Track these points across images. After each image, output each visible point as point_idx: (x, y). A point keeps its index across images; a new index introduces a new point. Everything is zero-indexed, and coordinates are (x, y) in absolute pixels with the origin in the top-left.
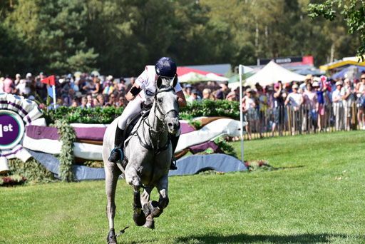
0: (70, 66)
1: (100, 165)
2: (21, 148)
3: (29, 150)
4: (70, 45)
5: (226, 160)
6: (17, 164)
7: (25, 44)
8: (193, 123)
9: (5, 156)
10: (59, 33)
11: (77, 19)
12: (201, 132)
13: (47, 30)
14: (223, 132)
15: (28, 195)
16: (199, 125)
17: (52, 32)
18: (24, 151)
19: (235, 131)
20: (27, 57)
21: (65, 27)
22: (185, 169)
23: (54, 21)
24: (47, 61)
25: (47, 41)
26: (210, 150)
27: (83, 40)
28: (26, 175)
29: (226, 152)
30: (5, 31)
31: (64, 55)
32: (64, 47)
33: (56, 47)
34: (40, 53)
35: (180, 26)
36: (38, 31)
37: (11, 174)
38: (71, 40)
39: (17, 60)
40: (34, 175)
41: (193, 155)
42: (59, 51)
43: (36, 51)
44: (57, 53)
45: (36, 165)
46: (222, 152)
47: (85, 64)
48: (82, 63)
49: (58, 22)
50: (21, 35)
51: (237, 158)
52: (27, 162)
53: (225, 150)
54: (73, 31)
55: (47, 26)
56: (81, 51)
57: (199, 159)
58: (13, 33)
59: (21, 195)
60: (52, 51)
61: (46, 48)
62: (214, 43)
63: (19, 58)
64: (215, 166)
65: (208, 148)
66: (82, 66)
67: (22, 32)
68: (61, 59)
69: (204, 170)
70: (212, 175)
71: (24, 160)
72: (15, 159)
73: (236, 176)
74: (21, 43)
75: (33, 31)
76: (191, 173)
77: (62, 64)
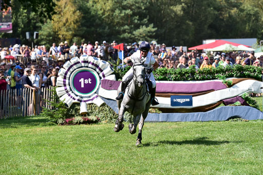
0: (135, 36)
1: (155, 111)
2: (97, 97)
3: (103, 98)
4: (136, 21)
5: (250, 111)
6: (93, 108)
7: (103, 20)
8: (226, 82)
9: (85, 101)
10: (129, 12)
11: (142, 2)
12: (231, 88)
13: (119, 9)
14: (249, 90)
15: (100, 131)
16: (230, 84)
17: (123, 11)
18: (99, 98)
19: (258, 89)
20: (104, 29)
21: (133, 7)
22: (219, 116)
23: (125, 3)
24: (119, 33)
25: (119, 17)
26: (238, 103)
27: (146, 18)
28: (100, 116)
29: (250, 105)
30: (89, 9)
31: (131, 28)
32: (132, 23)
33: (126, 22)
34: (114, 26)
35: (219, 9)
36: (113, 10)
37: (88, 115)
38: (137, 17)
39: (96, 31)
40: (105, 117)
41: (225, 106)
42: (128, 25)
43: (111, 25)
44: (126, 27)
45: (108, 109)
46: (247, 105)
47: (147, 35)
48: (144, 35)
49: (129, 3)
50: (100, 12)
51: (259, 109)
52: (100, 106)
53: (250, 103)
54: (139, 10)
55: (119, 6)
56: (144, 27)
57: (230, 109)
58: (95, 10)
59: (95, 131)
60: (123, 25)
61: (118, 23)
62: (245, 22)
63: (98, 29)
64: (241, 115)
65: (236, 101)
66: (144, 37)
67: (101, 10)
68: (129, 31)
69: (233, 118)
70: (239, 122)
71: (99, 105)
72: (92, 104)
73: (258, 124)
74: (100, 18)
75: (109, 10)
76: (223, 120)
77: (130, 35)
